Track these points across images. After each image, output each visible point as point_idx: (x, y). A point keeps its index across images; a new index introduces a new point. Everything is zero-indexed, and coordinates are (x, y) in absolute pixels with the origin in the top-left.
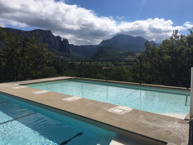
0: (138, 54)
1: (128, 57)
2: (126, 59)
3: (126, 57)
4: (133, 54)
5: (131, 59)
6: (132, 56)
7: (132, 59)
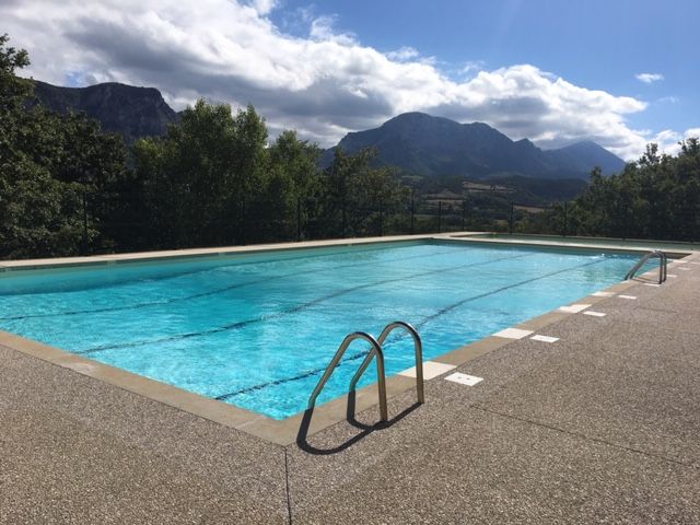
0: (477, 186)
1: (439, 195)
2: (433, 204)
3: (433, 195)
4: (456, 187)
5: (449, 201)
6: (452, 191)
7: (452, 202)
